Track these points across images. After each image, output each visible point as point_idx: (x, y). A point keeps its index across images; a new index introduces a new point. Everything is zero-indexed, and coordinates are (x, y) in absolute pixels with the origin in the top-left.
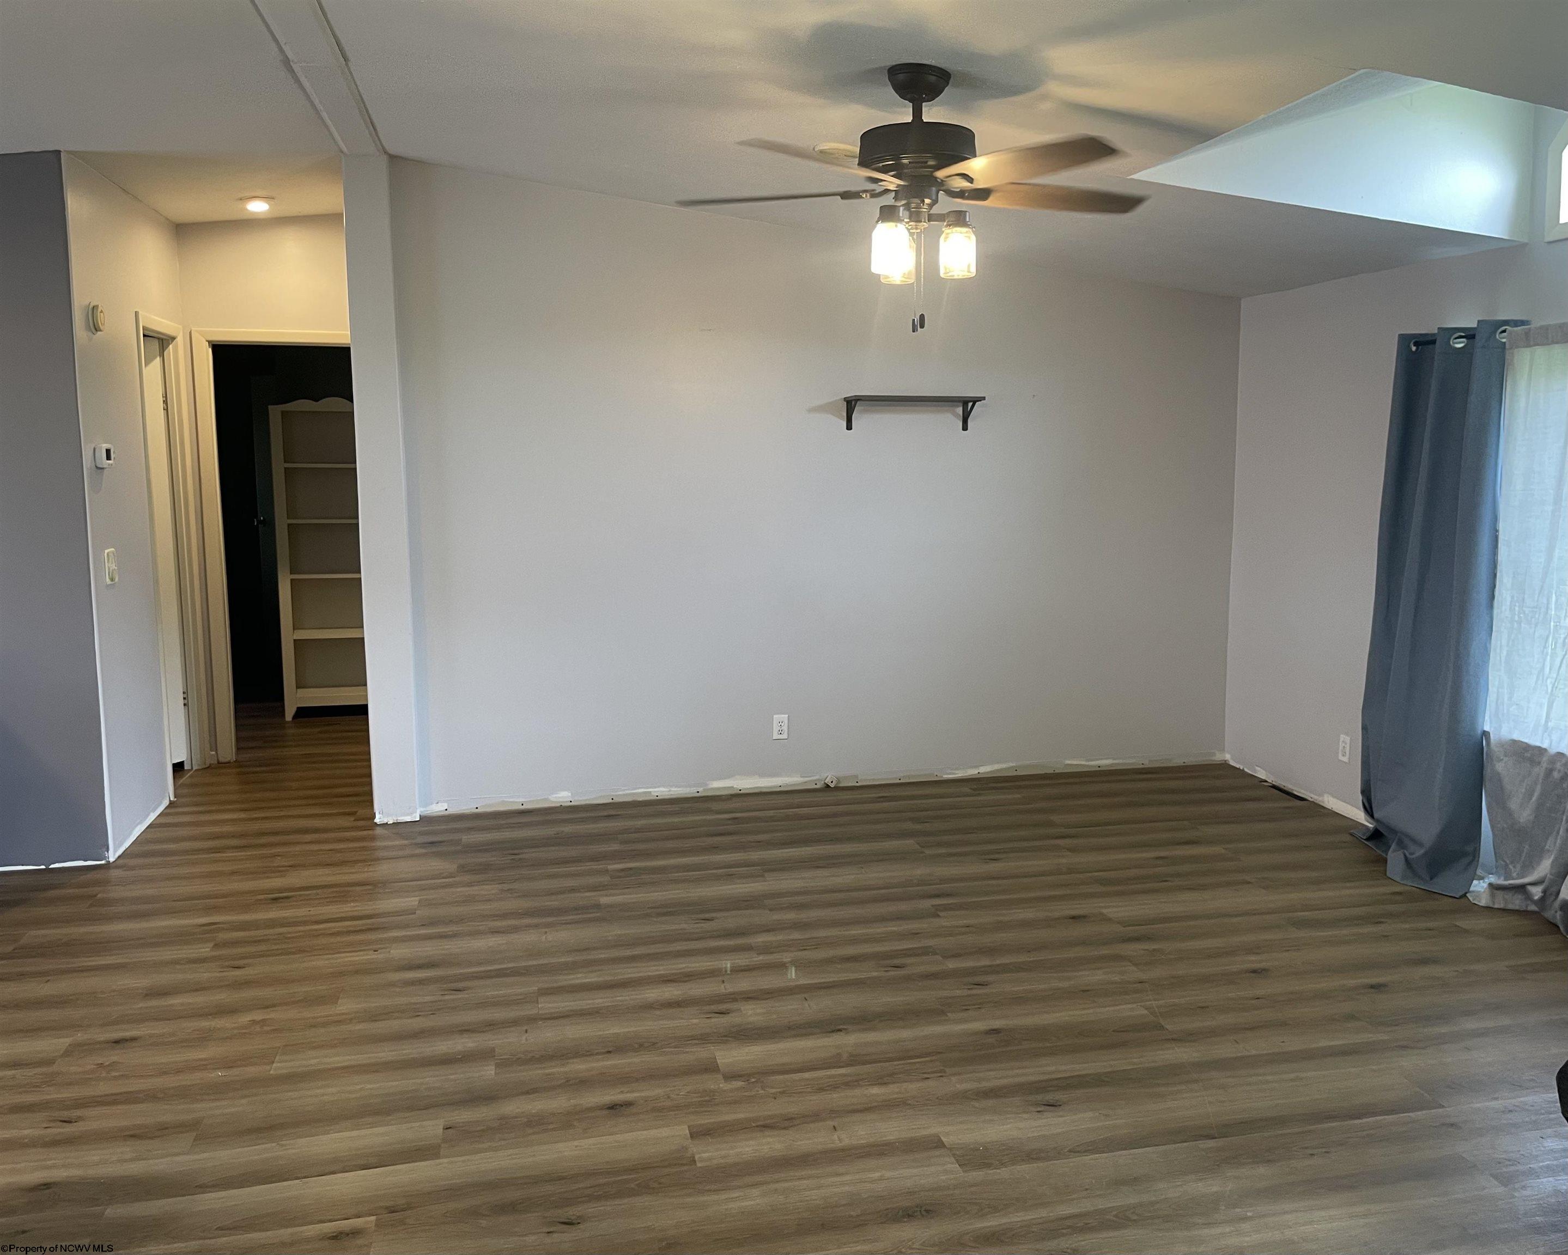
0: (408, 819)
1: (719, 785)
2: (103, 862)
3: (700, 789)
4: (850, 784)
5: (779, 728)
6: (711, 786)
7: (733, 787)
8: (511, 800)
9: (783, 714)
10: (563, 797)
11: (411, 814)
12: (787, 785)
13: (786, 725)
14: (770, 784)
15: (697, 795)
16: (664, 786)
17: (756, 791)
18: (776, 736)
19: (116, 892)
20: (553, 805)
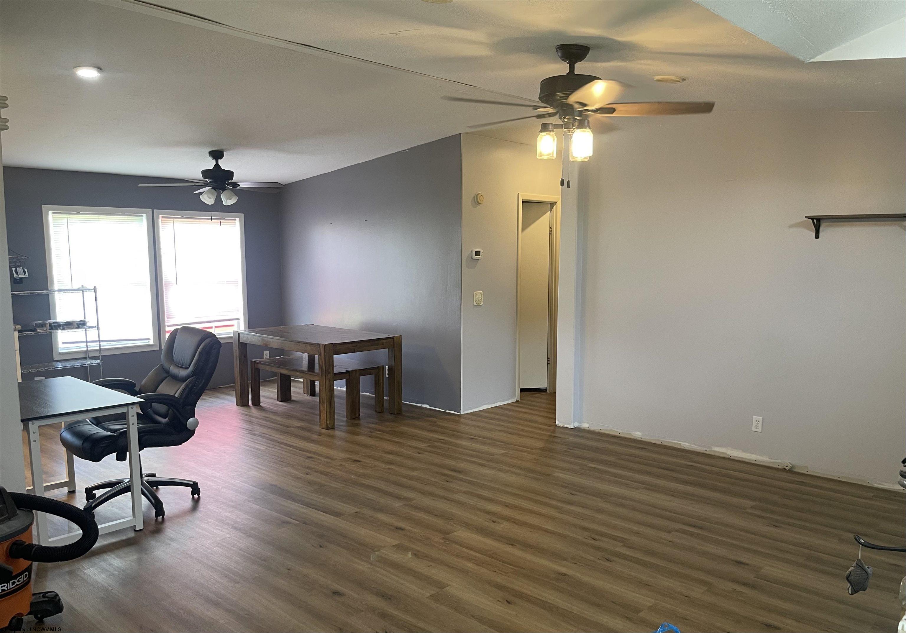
0: (568, 426)
1: (719, 450)
2: (459, 414)
3: (707, 450)
4: (802, 472)
5: (756, 425)
6: (713, 449)
7: (726, 453)
8: (615, 430)
9: (760, 416)
10: (637, 434)
11: (569, 424)
12: (759, 461)
13: (761, 423)
14: (747, 457)
15: (705, 452)
16: (688, 443)
17: (741, 459)
18: (754, 429)
19: (463, 428)
20: (633, 438)
